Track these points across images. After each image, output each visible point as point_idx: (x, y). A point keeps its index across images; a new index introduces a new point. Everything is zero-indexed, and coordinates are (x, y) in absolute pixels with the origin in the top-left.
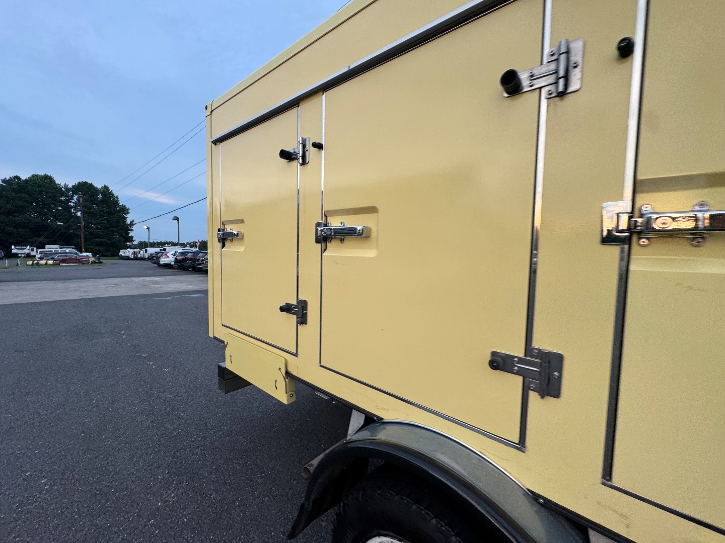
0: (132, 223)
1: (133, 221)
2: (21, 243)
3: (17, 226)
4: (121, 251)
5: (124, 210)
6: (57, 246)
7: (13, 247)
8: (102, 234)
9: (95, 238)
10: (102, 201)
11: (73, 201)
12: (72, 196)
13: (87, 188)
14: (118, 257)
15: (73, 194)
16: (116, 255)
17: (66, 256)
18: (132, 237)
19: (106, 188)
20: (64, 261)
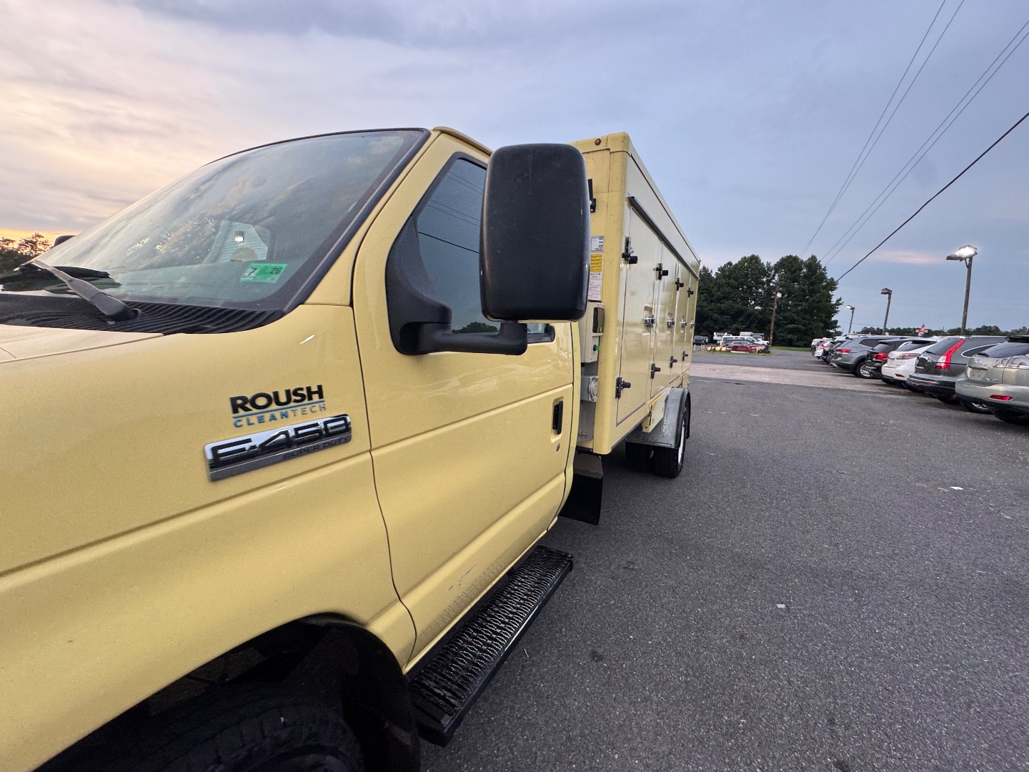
0: (838, 303)
1: (840, 299)
2: (721, 330)
3: (722, 313)
4: (815, 340)
5: (832, 285)
6: (750, 333)
7: (715, 334)
8: (797, 318)
9: (789, 324)
10: (806, 277)
11: (774, 281)
12: (774, 275)
13: (791, 263)
14: (810, 349)
15: (775, 273)
16: (807, 345)
17: (740, 343)
18: (836, 322)
19: (813, 258)
20: (735, 348)
